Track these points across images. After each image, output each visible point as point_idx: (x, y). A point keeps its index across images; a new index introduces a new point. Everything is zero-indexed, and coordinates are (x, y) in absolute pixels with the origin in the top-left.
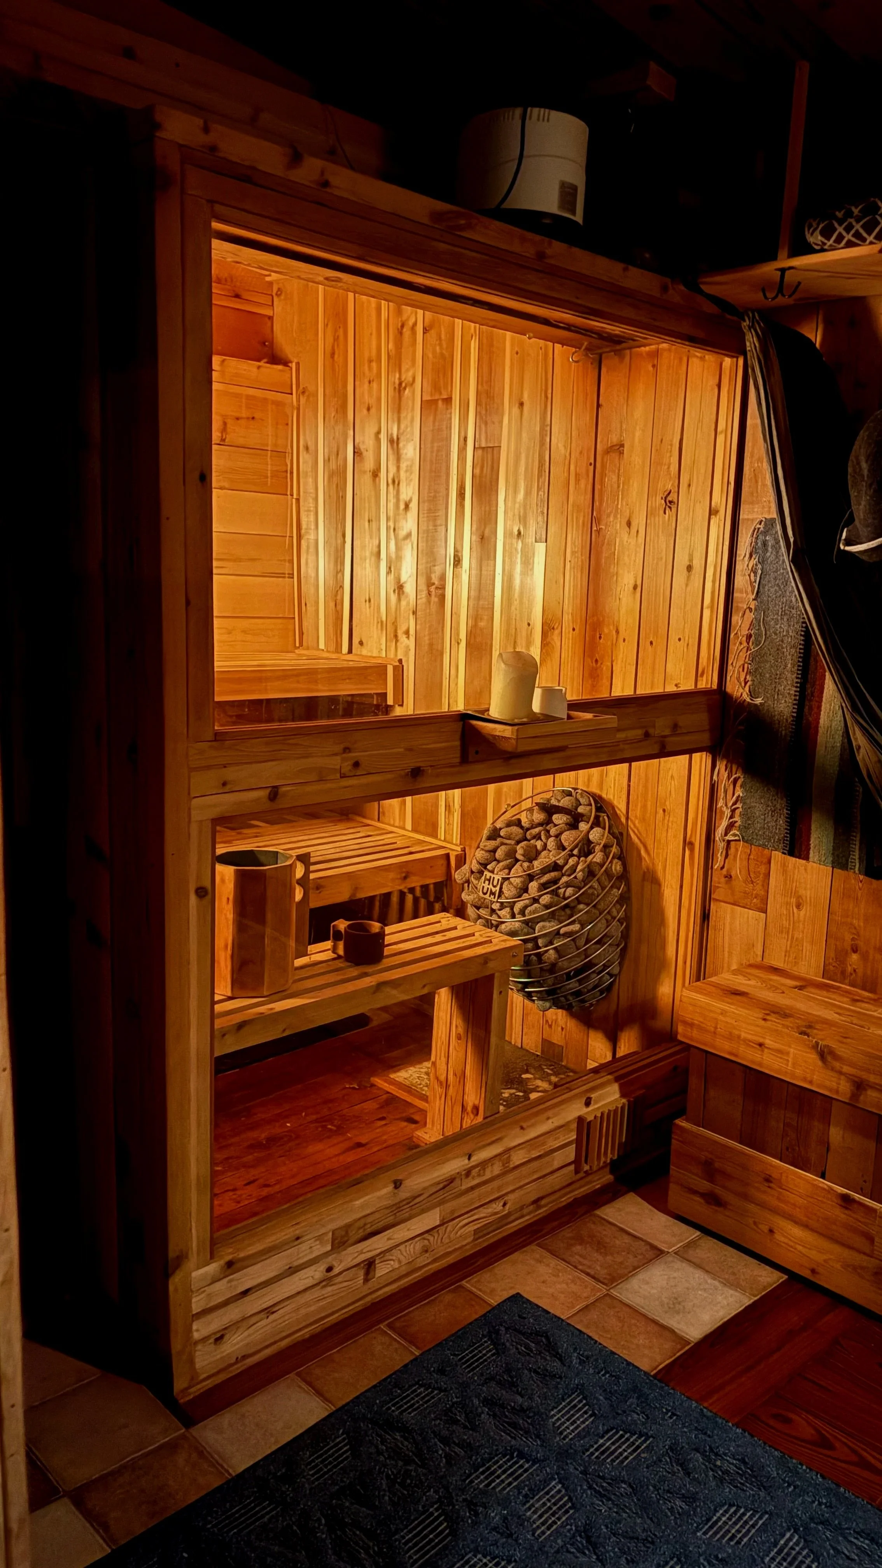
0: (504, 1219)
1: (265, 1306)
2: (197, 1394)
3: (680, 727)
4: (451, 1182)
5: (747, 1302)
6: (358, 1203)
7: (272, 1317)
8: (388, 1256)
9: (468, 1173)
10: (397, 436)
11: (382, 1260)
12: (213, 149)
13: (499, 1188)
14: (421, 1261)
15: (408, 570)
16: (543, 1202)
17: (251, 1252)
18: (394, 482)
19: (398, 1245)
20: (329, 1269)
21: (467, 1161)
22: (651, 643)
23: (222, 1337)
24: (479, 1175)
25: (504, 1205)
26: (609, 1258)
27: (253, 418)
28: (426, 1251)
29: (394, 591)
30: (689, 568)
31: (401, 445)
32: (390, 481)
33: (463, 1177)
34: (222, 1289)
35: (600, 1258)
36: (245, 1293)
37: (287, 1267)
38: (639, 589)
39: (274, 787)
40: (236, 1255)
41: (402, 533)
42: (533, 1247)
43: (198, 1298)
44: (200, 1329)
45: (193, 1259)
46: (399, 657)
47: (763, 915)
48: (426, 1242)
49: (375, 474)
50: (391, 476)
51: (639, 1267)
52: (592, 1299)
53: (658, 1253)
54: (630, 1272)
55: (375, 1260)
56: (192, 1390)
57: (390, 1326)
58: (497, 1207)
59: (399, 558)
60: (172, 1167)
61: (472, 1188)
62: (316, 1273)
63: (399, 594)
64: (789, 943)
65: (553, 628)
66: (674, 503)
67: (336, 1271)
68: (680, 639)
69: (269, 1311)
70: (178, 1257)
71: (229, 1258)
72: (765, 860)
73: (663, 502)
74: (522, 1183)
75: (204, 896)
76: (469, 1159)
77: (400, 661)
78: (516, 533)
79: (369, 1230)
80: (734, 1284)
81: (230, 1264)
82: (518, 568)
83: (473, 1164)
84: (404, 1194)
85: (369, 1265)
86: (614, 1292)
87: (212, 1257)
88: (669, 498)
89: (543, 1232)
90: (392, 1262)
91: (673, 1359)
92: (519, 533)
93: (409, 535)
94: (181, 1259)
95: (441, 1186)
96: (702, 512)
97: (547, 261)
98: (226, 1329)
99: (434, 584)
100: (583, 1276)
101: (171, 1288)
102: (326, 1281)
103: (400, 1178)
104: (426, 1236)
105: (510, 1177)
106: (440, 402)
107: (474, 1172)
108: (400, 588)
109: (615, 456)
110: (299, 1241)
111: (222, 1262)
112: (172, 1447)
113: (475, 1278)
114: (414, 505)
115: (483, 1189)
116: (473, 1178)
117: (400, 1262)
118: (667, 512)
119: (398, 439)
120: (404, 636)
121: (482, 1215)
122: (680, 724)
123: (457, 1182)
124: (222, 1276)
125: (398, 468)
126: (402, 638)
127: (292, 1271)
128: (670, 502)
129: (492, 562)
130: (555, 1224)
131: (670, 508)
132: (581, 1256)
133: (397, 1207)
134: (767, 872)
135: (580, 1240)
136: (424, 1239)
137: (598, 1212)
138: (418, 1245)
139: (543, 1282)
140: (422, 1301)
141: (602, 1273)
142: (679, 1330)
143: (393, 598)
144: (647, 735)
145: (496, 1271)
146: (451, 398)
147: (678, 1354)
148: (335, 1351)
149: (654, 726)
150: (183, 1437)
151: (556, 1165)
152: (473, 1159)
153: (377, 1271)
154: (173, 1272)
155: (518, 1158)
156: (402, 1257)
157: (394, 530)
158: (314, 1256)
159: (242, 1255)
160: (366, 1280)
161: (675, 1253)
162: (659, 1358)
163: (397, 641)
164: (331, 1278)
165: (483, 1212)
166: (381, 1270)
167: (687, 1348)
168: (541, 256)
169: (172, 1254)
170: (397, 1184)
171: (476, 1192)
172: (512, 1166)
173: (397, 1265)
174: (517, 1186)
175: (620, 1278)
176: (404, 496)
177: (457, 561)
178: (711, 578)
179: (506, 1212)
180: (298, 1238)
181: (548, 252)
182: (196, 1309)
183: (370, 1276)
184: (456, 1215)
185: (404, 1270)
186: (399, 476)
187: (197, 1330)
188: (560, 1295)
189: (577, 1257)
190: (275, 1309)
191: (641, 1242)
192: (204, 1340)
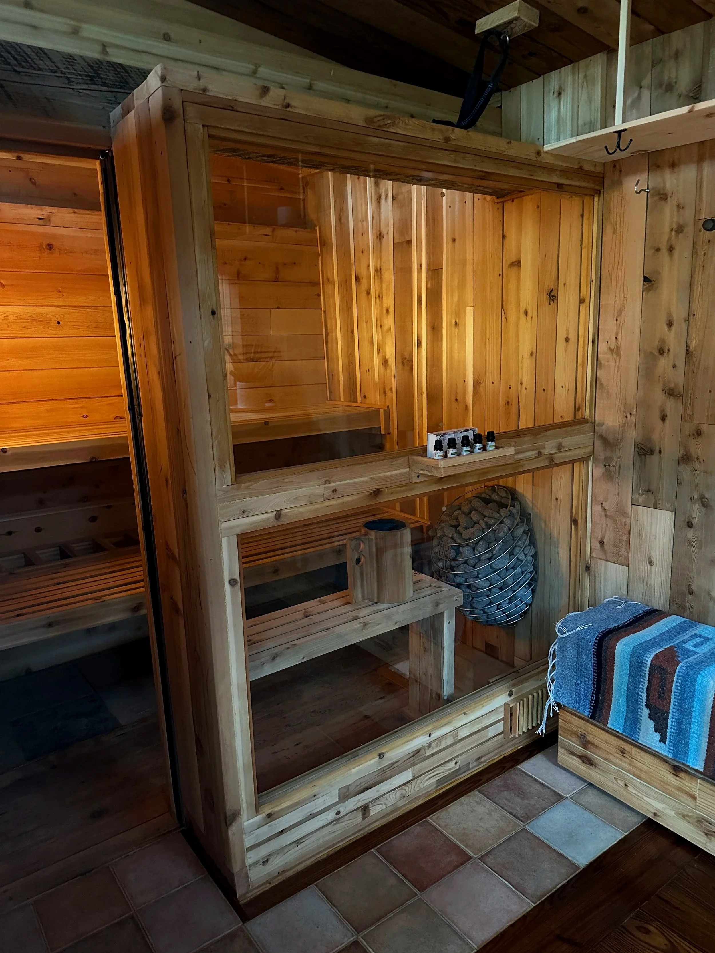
0: (457, 772)
1: (295, 839)
2: (251, 898)
3: (564, 447)
4: (418, 752)
5: (620, 836)
6: (354, 770)
7: (300, 846)
8: (378, 802)
9: (430, 745)
10: (380, 267)
11: (374, 804)
12: (205, 90)
13: (451, 753)
14: (400, 804)
15: (390, 351)
16: (482, 760)
17: (283, 807)
18: (379, 296)
19: (384, 794)
20: (338, 813)
21: (428, 738)
22: (544, 390)
23: (267, 860)
24: (437, 746)
25: (456, 763)
26: (526, 801)
27: (295, 263)
28: (404, 797)
29: (383, 364)
30: (567, 340)
31: (382, 272)
32: (377, 296)
33: (426, 748)
34: (266, 831)
35: (519, 801)
36: (282, 832)
37: (309, 814)
38: (534, 355)
39: (278, 511)
40: (273, 809)
41: (385, 328)
42: (476, 792)
43: (249, 838)
44: (251, 858)
45: (244, 814)
46: (387, 405)
47: (626, 568)
48: (403, 791)
49: (368, 293)
50: (377, 293)
51: (546, 809)
52: (514, 832)
53: (559, 798)
54: (540, 812)
55: (369, 805)
56: (249, 895)
57: (378, 851)
58: (452, 765)
59: (384, 343)
60: (225, 758)
61: (433, 755)
62: (331, 816)
63: (385, 366)
64: (645, 587)
65: (480, 383)
66: (555, 296)
67: (342, 814)
68: (562, 387)
69: (298, 842)
70: (233, 814)
71: (269, 811)
72: (627, 532)
73: (548, 296)
74: (467, 749)
75: (236, 584)
76: (430, 736)
77: (388, 407)
78: (454, 323)
79: (364, 787)
80: (611, 822)
81: (269, 816)
82: (456, 346)
83: (432, 740)
84: (386, 762)
85: (365, 809)
86: (528, 828)
87: (257, 812)
88: (552, 294)
89: (482, 781)
90: (381, 805)
91: (568, 880)
92: (456, 323)
93: (389, 330)
94: (236, 815)
95: (412, 755)
96: (574, 301)
97: (450, 142)
98: (269, 855)
99: (406, 358)
100: (508, 815)
101: (230, 833)
102: (337, 821)
103: (383, 752)
104: (403, 787)
105: (459, 746)
106: (404, 244)
107: (434, 744)
108: (385, 362)
109: (514, 269)
110: (315, 797)
111: (264, 815)
112: (232, 936)
113: (434, 816)
114: (392, 310)
115: (441, 754)
116: (433, 748)
117: (386, 804)
118: (551, 303)
119: (380, 269)
120: (390, 392)
121: (441, 771)
122: (563, 445)
123: (422, 751)
124: (265, 823)
125: (381, 288)
126: (389, 393)
127: (312, 816)
128: (553, 296)
129: (440, 343)
130: (490, 775)
131: (553, 300)
132: (506, 799)
133: (383, 771)
134: (628, 539)
135: (506, 787)
136: (402, 789)
137: (519, 767)
138: (398, 793)
139: (481, 819)
140: (399, 833)
141: (520, 812)
142: (573, 857)
143: (382, 369)
144: (540, 454)
145: (449, 810)
146: (411, 240)
147: (571, 877)
148: (341, 868)
149: (545, 448)
150: (241, 929)
151: (490, 735)
152: (432, 736)
153: (371, 812)
154: (230, 824)
155: (463, 734)
156: (387, 802)
157: (381, 326)
158: (327, 806)
159: (277, 809)
160: (364, 818)
161: (571, 798)
162: (557, 881)
163: (385, 395)
164: (339, 819)
165: (442, 769)
166: (373, 811)
167: (577, 872)
168: (447, 140)
169: (228, 813)
170: (381, 756)
171: (436, 757)
172: (459, 738)
173: (384, 807)
174: (464, 751)
175: (534, 816)
176: (385, 305)
177: (420, 344)
178: (582, 345)
179: (458, 768)
180: (315, 796)
181: (453, 137)
182: (248, 844)
183: (366, 815)
184: (423, 772)
185: (389, 810)
186: (382, 293)
187: (250, 858)
188: (492, 829)
189: (504, 800)
190: (303, 841)
191: (547, 789)
192: (255, 864)
